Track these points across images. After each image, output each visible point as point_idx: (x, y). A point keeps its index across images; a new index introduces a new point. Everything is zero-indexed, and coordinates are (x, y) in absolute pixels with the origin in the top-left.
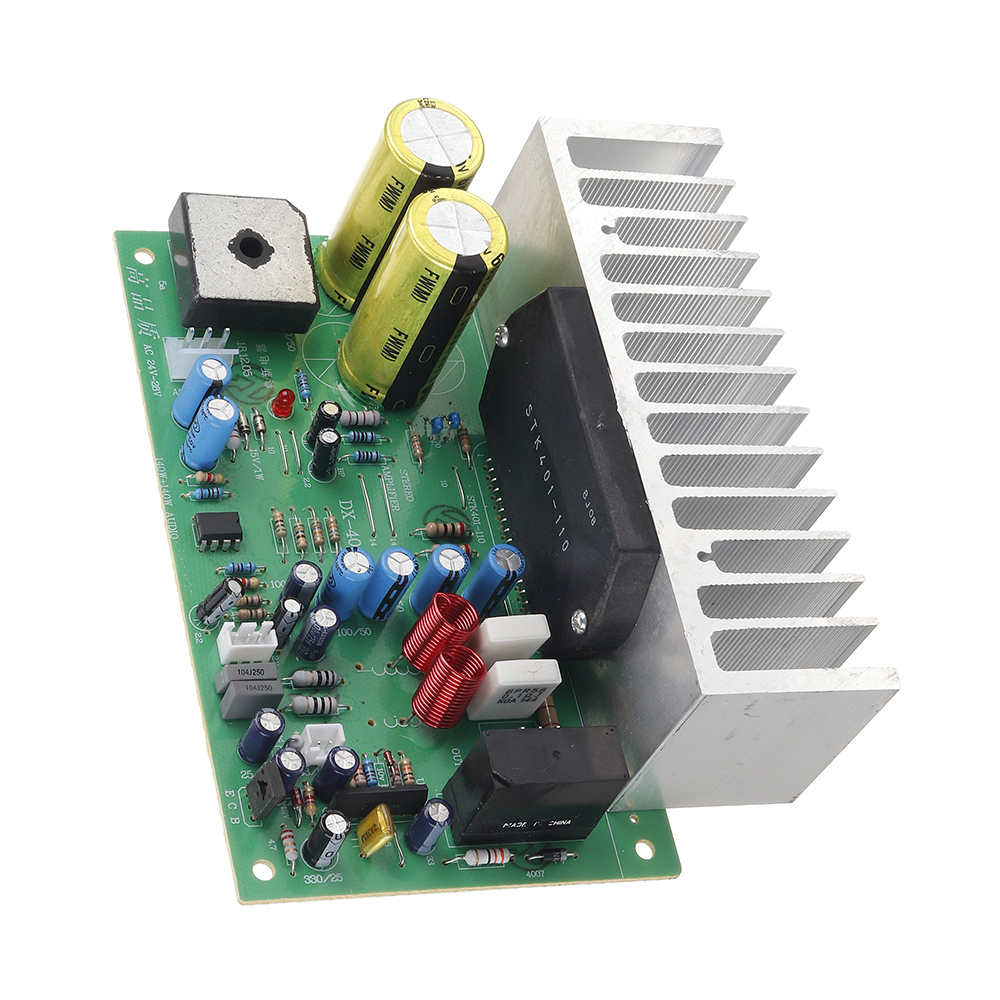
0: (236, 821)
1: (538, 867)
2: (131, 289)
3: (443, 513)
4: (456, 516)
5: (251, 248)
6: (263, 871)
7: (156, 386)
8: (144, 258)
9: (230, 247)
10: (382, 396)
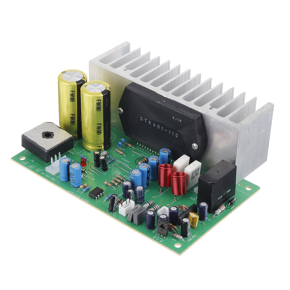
0: (161, 241)
1: (231, 206)
2: (26, 166)
3: (138, 160)
4: (142, 159)
5: (48, 135)
6: (178, 246)
7: (53, 179)
8: (23, 159)
9: (43, 137)
10: (103, 147)
